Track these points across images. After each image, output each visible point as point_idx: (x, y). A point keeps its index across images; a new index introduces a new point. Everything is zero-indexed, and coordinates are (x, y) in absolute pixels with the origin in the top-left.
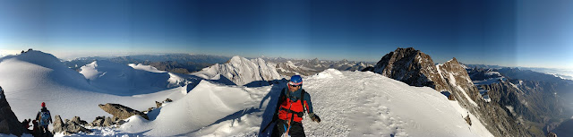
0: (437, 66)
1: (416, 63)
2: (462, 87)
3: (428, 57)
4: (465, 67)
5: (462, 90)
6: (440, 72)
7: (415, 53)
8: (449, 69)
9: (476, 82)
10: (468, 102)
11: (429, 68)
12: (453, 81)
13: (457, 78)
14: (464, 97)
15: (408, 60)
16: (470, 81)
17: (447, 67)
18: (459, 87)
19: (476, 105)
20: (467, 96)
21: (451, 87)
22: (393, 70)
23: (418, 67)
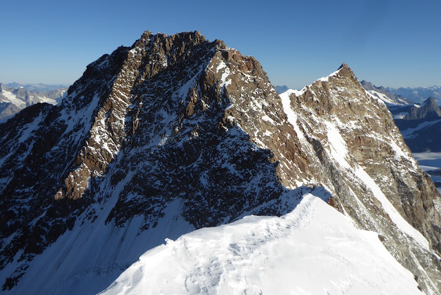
0: (285, 98)
1: (209, 89)
2: (371, 172)
3: (252, 65)
4: (382, 99)
5: (369, 182)
6: (292, 117)
7: (206, 50)
8: (324, 107)
9: (423, 156)
10: (390, 227)
11: (257, 105)
12: (338, 151)
13: (356, 141)
14: (376, 209)
15: (184, 78)
16: (400, 152)
17: (318, 101)
18: (361, 174)
19: (423, 243)
20: (388, 207)
21: (332, 171)
22: (131, 114)
23: (218, 100)
